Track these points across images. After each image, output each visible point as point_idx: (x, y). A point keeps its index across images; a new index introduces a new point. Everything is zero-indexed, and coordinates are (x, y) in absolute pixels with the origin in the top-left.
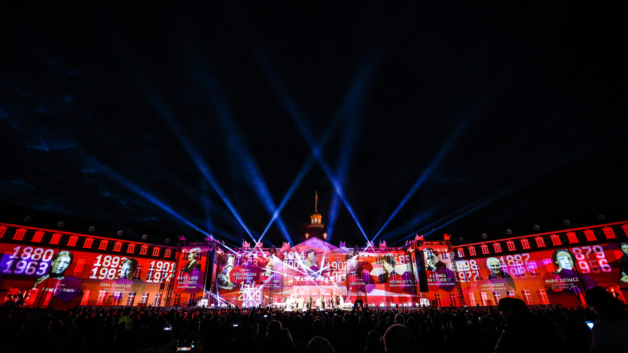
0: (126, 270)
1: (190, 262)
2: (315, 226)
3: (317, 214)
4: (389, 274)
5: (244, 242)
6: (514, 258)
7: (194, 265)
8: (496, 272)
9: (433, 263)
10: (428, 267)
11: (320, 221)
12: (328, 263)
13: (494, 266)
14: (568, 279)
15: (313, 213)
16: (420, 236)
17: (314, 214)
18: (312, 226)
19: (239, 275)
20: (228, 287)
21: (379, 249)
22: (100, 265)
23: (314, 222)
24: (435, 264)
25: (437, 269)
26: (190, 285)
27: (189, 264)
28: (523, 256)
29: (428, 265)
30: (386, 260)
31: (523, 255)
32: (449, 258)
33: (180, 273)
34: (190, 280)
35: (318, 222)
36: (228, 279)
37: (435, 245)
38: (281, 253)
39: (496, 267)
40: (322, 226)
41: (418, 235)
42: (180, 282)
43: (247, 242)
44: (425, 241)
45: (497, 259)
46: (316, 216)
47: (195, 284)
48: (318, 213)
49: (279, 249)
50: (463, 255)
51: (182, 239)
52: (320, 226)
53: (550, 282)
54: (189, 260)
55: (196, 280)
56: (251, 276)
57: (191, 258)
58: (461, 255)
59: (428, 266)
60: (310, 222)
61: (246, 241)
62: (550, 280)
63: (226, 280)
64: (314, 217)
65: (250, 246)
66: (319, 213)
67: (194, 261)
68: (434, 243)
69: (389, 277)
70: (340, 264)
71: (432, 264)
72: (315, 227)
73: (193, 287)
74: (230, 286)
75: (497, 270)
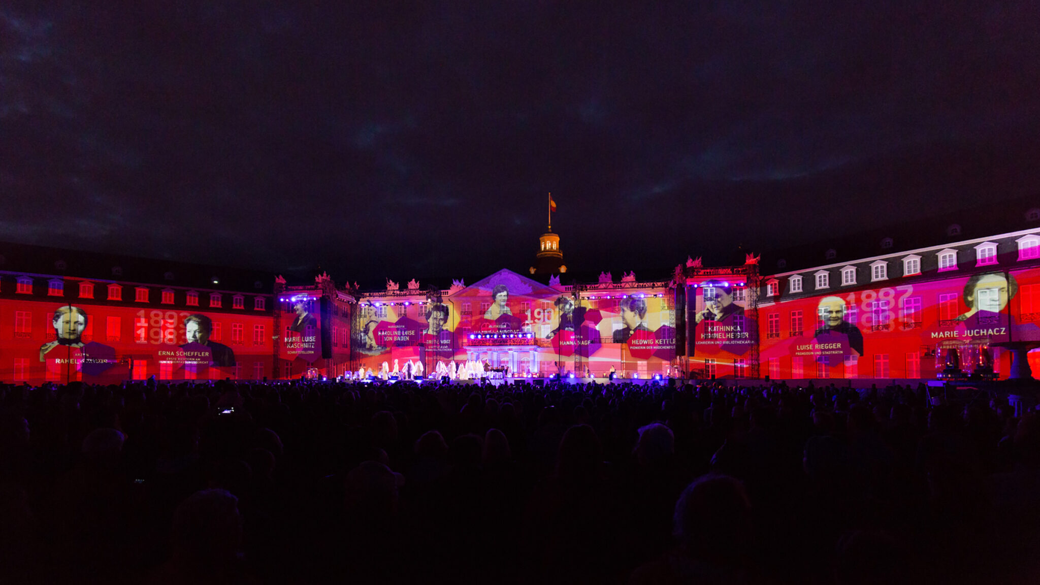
0: (195, 332)
1: (299, 315)
2: (546, 254)
3: (550, 234)
4: (633, 329)
5: (389, 282)
6: (878, 296)
7: (306, 321)
8: (832, 324)
9: (718, 307)
10: (707, 313)
11: (555, 246)
12: (528, 311)
13: (831, 312)
14: (983, 331)
15: (544, 231)
16: (694, 260)
17: (546, 234)
18: (542, 255)
19: (389, 335)
20: (373, 352)
21: (621, 286)
22: (146, 325)
23: (545, 248)
24: (721, 307)
25: (725, 316)
26: (305, 349)
27: (298, 319)
28: (898, 290)
29: (708, 309)
30: (628, 307)
31: (899, 288)
32: (747, 299)
33: (286, 333)
34: (303, 342)
35: (552, 248)
36: (371, 341)
37: (722, 274)
38: (449, 298)
39: (834, 315)
40: (559, 254)
41: (692, 258)
42: (291, 346)
43: (393, 282)
44: (704, 269)
45: (841, 299)
46: (549, 237)
47: (313, 347)
48: (552, 232)
49: (446, 291)
50: (775, 292)
51: (280, 281)
52: (556, 254)
53: (940, 336)
54: (297, 313)
55: (313, 342)
56: (407, 336)
57: (300, 310)
58: (771, 293)
59: (708, 311)
60: (540, 247)
61: (391, 281)
62: (941, 333)
63: (368, 341)
64: (546, 239)
65: (399, 288)
66: (554, 231)
67: (305, 314)
68: (720, 271)
69: (631, 335)
70: (548, 312)
71: (715, 309)
72: (546, 256)
73: (310, 352)
74: (376, 350)
75: (836, 319)
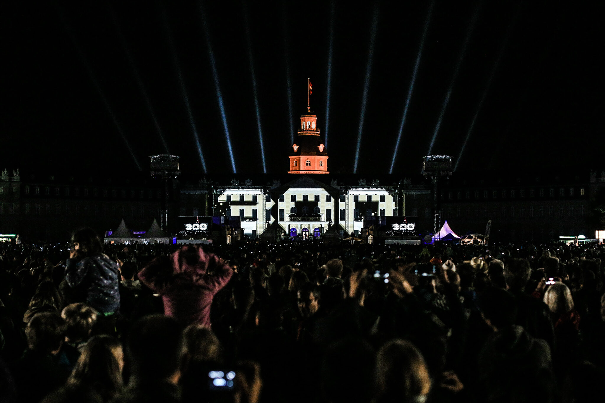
2: (306, 133)
3: (310, 115)
11: (314, 126)
15: (305, 113)
17: (306, 116)
18: (303, 133)
23: (305, 127)
35: (311, 127)
40: (318, 132)
43: (235, 180)
46: (308, 118)
48: (311, 113)
49: (269, 187)
52: (314, 133)
60: (300, 126)
64: (306, 120)
